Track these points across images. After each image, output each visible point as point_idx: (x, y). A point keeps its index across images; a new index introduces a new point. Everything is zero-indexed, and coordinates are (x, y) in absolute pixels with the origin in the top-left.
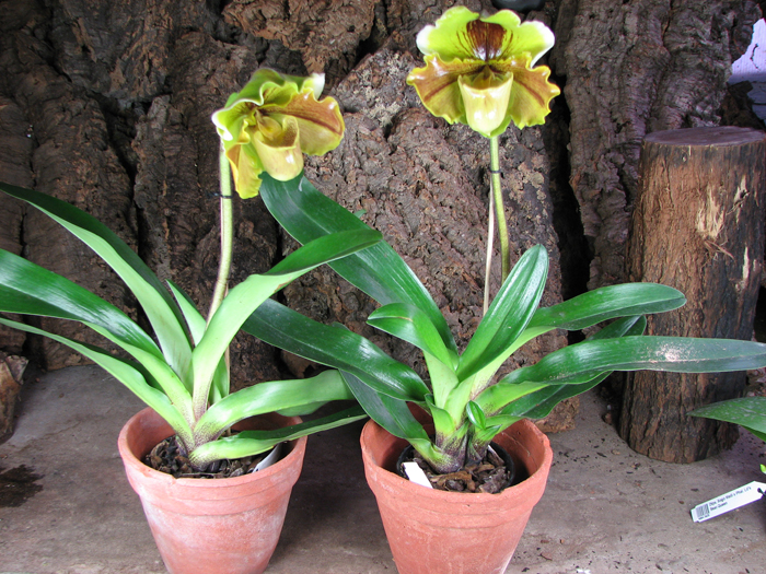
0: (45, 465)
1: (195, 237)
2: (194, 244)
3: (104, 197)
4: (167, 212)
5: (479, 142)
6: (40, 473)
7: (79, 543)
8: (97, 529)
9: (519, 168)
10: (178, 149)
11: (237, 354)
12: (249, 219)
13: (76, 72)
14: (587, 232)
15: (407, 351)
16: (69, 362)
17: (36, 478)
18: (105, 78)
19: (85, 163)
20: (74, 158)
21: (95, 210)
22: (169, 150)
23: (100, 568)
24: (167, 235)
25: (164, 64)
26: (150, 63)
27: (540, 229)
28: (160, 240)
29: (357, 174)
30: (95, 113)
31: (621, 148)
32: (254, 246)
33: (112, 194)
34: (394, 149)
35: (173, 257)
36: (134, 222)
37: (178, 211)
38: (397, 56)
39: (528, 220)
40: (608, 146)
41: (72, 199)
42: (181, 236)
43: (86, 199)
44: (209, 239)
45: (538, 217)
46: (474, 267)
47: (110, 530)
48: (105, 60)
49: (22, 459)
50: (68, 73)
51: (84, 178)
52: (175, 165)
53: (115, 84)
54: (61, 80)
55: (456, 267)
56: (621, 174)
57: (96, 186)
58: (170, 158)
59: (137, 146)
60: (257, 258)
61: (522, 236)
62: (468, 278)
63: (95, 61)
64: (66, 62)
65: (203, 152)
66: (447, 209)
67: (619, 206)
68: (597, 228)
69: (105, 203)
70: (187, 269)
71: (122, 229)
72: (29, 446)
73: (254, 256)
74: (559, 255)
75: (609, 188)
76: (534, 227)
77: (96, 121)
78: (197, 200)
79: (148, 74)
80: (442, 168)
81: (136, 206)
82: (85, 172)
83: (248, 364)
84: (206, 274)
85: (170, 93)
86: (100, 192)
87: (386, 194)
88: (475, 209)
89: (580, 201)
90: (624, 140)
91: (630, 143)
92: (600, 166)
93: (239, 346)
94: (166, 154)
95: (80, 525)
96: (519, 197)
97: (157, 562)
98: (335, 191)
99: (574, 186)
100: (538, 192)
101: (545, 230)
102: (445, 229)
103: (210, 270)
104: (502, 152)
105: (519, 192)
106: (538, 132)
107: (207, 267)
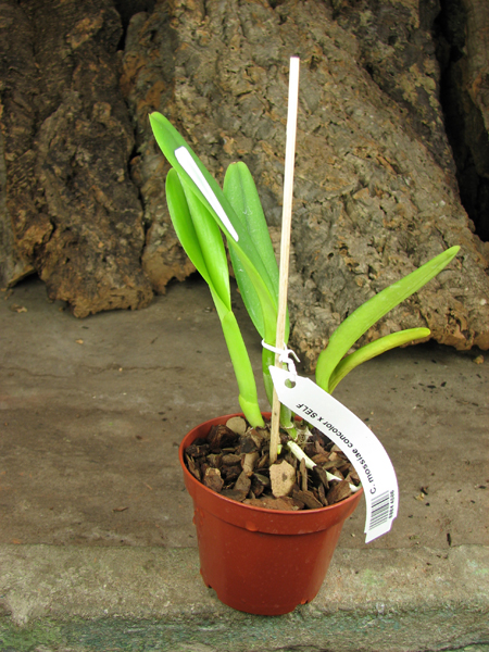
1: (36, 121)
2: (36, 126)
5: (367, 37)
9: (410, 69)
12: (104, 100)
27: (436, 136)
29: (242, 41)
34: (283, 20)
35: (8, 139)
39: (423, 124)
42: (19, 115)
44: (56, 119)
45: (434, 123)
46: (387, 152)
52: (7, 39)
55: (370, 146)
60: (114, 148)
62: (383, 162)
66: (349, 89)
73: (111, 145)
76: (430, 133)
78: (35, 81)
87: (277, 67)
88: (378, 95)
89: (481, 107)
96: (413, 99)
98: (215, 59)
99: (473, 90)
100: (431, 98)
101: (441, 138)
102: (349, 110)
103: (59, 154)
104: (390, 50)
105: (412, 94)
106: (428, 35)
107: (54, 152)
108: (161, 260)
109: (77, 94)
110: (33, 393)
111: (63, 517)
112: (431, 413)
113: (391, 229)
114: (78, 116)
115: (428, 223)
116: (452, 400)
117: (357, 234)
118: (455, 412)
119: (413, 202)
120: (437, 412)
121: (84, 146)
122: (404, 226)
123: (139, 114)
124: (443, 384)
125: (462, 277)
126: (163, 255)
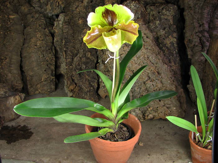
0: (31, 126)
1: (73, 57)
2: (73, 59)
3: (45, 44)
4: (65, 49)
5: (157, 29)
6: (29, 128)
7: (42, 151)
8: (47, 147)
9: (169, 37)
10: (68, 30)
11: (86, 92)
12: (89, 52)
13: (36, 6)
14: (189, 57)
15: (137, 93)
16: (35, 93)
17: (28, 130)
18: (45, 8)
19: (39, 33)
20: (36, 32)
21: (42, 48)
22: (65, 30)
23: (49, 159)
24: (65, 56)
25: (63, 3)
26: (59, 3)
27: (175, 56)
28: (62, 57)
30: (42, 18)
31: (201, 32)
32: (91, 60)
33: (47, 43)
35: (66, 63)
36: (54, 51)
37: (68, 49)
38: (133, 2)
39: (172, 53)
40: (197, 31)
41: (36, 44)
42: (69, 56)
43: (40, 44)
44: (77, 58)
45: (175, 52)
46: (157, 68)
47: (51, 147)
48: (45, 2)
49: (24, 124)
50: (34, 6)
51: (39, 38)
52: (67, 35)
53: (48, 9)
54: (32, 8)
55: (152, 68)
56: (200, 40)
57: (43, 40)
58: (65, 32)
59: (55, 28)
60: (91, 63)
61: (170, 58)
62: (155, 71)
63: (42, 2)
64: (33, 3)
65: (75, 31)
66: (149, 50)
67: (200, 50)
68: (192, 56)
69: (45, 46)
70: (71, 67)
71: (50, 53)
72: (26, 120)
73: (90, 63)
74: (180, 64)
75: (197, 44)
76: (173, 55)
77: (42, 21)
78: (73, 45)
79: (58, 7)
80: (147, 37)
81: (54, 46)
82: (39, 36)
83: (89, 95)
84: (76, 68)
85: (64, 12)
86: (44, 42)
88: (157, 50)
89: (187, 47)
90: (202, 29)
91: (204, 30)
92: (194, 37)
93: (86, 90)
94: (64, 31)
95: (42, 145)
96: (169, 46)
97: (66, 157)
99: (186, 43)
100: (175, 44)
101: (176, 56)
102: (148, 56)
103: (78, 67)
104: (164, 32)
105: (169, 44)
106: (175, 26)
107: (77, 66)
108: (103, 92)
109: (82, 50)
110: (74, 129)
111: (80, 158)
112: (158, 135)
113: (154, 90)
114: (83, 57)
115: (164, 88)
116: (164, 132)
117: (146, 92)
118: (163, 135)
119: (161, 82)
120: (159, 135)
121: (84, 64)
122: (158, 90)
123: (99, 52)
124: (163, 127)
125: (170, 102)
126: (104, 91)
